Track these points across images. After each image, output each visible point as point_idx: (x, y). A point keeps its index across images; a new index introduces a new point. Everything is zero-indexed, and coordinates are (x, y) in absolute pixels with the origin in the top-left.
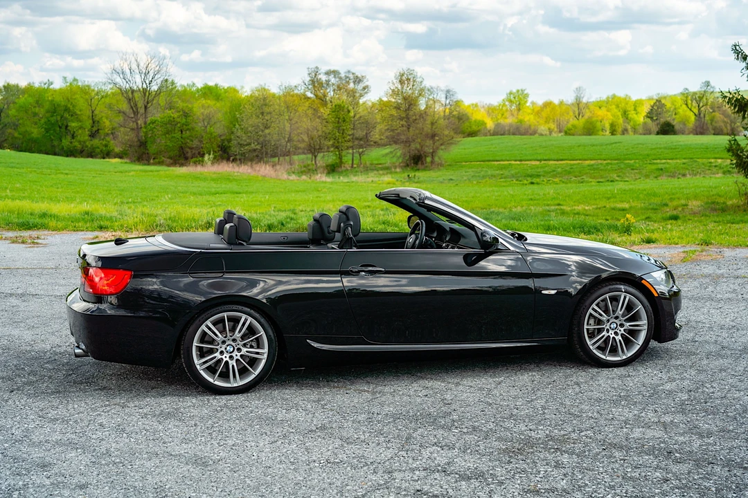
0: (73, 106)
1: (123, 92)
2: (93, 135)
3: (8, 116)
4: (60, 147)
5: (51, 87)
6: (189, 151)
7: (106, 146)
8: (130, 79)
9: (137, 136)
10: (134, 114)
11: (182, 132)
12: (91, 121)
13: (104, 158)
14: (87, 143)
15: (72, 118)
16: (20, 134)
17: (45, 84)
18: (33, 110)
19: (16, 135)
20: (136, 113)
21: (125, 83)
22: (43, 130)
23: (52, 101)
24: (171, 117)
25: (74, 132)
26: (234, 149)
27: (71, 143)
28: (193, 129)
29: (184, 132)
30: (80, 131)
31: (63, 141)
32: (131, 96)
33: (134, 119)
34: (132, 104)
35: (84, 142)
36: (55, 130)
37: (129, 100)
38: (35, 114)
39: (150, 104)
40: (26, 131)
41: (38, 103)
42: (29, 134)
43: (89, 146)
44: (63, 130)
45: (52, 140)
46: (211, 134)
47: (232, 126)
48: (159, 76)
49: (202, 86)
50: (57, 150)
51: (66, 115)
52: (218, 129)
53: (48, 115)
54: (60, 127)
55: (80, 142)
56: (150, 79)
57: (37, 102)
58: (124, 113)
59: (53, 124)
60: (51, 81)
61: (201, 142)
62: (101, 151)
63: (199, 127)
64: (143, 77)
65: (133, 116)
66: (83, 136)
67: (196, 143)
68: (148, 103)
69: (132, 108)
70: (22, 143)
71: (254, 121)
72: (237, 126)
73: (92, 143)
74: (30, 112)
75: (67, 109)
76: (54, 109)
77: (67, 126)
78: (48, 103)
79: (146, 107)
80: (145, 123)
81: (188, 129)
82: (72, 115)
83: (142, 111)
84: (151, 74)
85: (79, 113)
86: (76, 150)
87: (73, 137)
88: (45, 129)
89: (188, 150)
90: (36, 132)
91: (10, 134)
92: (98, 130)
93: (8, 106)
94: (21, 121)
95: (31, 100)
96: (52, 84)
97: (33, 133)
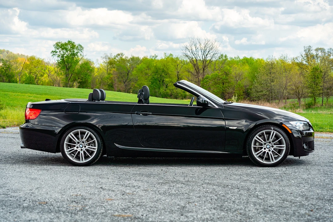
0: (167, 69)
1: (192, 61)
3: (132, 75)
4: (159, 92)
5: (157, 58)
6: (227, 95)
7: (184, 92)
8: (196, 53)
10: (197, 73)
11: (223, 84)
12: (177, 78)
13: (183, 99)
15: (166, 76)
16: (138, 85)
17: (153, 57)
18: (146, 71)
19: (136, 85)
20: (198, 73)
21: (192, 55)
22: (150, 83)
23: (156, 66)
24: (217, 75)
25: (167, 84)
26: (254, 94)
27: (165, 90)
28: (230, 82)
29: (225, 84)
30: (170, 84)
31: (161, 89)
32: (195, 63)
33: (196, 76)
34: (196, 67)
35: (173, 90)
36: (157, 83)
37: (194, 65)
38: (146, 74)
39: (206, 68)
40: (141, 83)
41: (148, 68)
42: (143, 85)
43: (175, 92)
44: (161, 83)
45: (155, 88)
46: (240, 85)
47: (252, 80)
48: (212, 51)
49: (243, 58)
50: (157, 94)
51: (163, 74)
52: (244, 82)
53: (153, 74)
54: (160, 81)
55: (170, 89)
56: (207, 53)
57: (148, 67)
58: (191, 72)
59: (155, 79)
60: (156, 55)
61: (234, 89)
62: (181, 95)
63: (233, 81)
64: (203, 52)
66: (172, 86)
67: (230, 90)
68: (205, 67)
69: (196, 69)
71: (265, 77)
72: (255, 80)
73: (177, 90)
74: (144, 73)
75: (163, 71)
76: (157, 71)
77: (163, 81)
78: (153, 67)
79: (204, 69)
80: (203, 78)
81: (227, 82)
82: (166, 75)
83: (201, 71)
84: (208, 51)
85: (170, 73)
86: (168, 94)
87: (167, 87)
88: (152, 82)
89: (226, 94)
90: (146, 84)
91: (133, 85)
93: (132, 69)
95: (144, 66)
96: (157, 57)
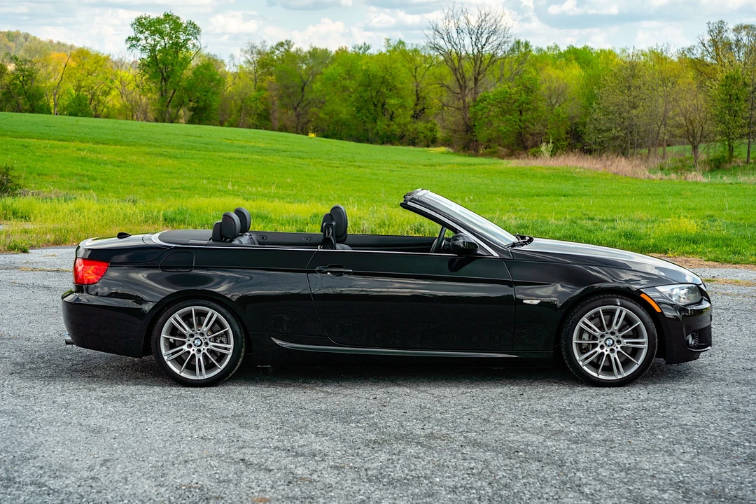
0: (393, 78)
1: (448, 58)
2: (416, 116)
3: (312, 91)
4: (375, 131)
5: (369, 52)
6: (530, 138)
7: (431, 130)
8: (457, 42)
9: (464, 119)
10: (461, 88)
11: (521, 112)
12: (415, 98)
13: (428, 146)
14: (409, 126)
15: (391, 93)
16: (326, 114)
17: (360, 49)
18: (344, 83)
19: (321, 115)
20: (463, 87)
21: (450, 48)
22: (354, 109)
23: (366, 70)
24: (507, 93)
25: (393, 112)
26: (590, 137)
27: (389, 126)
28: (535, 109)
29: (524, 113)
30: (400, 111)
31: (379, 123)
32: (457, 64)
33: (459, 96)
34: (458, 75)
35: (405, 125)
36: (368, 110)
37: (455, 70)
38: (345, 89)
39: (481, 76)
40: (334, 110)
41: (350, 74)
42: (337, 114)
43: (411, 130)
44: (379, 109)
45: (365, 122)
46: (558, 116)
47: (588, 105)
48: (496, 37)
50: (370, 135)
51: (384, 90)
52: (567, 109)
53: (361, 89)
54: (375, 105)
55: (399, 125)
56: (483, 43)
57: (348, 72)
58: (447, 87)
59: (366, 101)
60: (367, 44)
61: (545, 126)
62: (425, 137)
63: (543, 106)
64: (474, 39)
65: (458, 91)
66: (404, 118)
67: (538, 128)
68: (479, 74)
69: (458, 80)
70: (328, 126)
71: (617, 97)
72: (594, 105)
73: (415, 126)
74: (338, 86)
75: (384, 82)
76: (369, 81)
77: (383, 105)
78: (361, 73)
79: (476, 80)
80: (474, 100)
81: (529, 109)
82: (391, 90)
83: (471, 84)
84: (485, 36)
85: (400, 86)
86: (395, 135)
87: (392, 118)
88: (357, 107)
89: (528, 136)
90: (344, 111)
91: (314, 113)
92: (424, 109)
93: (313, 78)
94: (327, 98)
95: (340, 70)
96: (369, 48)
97: (341, 113)
